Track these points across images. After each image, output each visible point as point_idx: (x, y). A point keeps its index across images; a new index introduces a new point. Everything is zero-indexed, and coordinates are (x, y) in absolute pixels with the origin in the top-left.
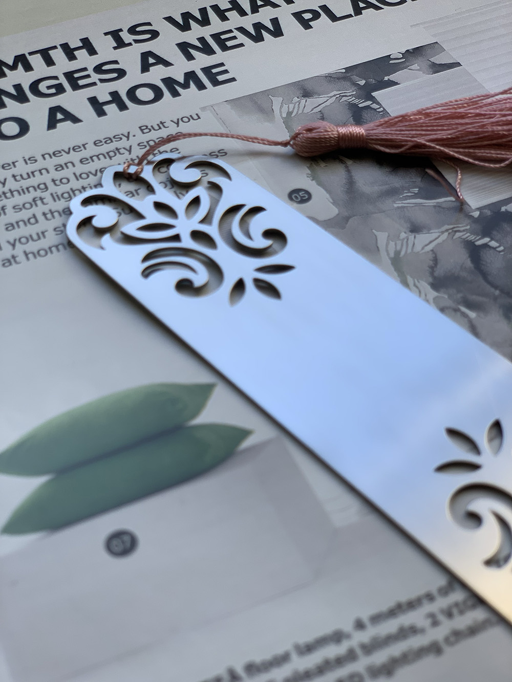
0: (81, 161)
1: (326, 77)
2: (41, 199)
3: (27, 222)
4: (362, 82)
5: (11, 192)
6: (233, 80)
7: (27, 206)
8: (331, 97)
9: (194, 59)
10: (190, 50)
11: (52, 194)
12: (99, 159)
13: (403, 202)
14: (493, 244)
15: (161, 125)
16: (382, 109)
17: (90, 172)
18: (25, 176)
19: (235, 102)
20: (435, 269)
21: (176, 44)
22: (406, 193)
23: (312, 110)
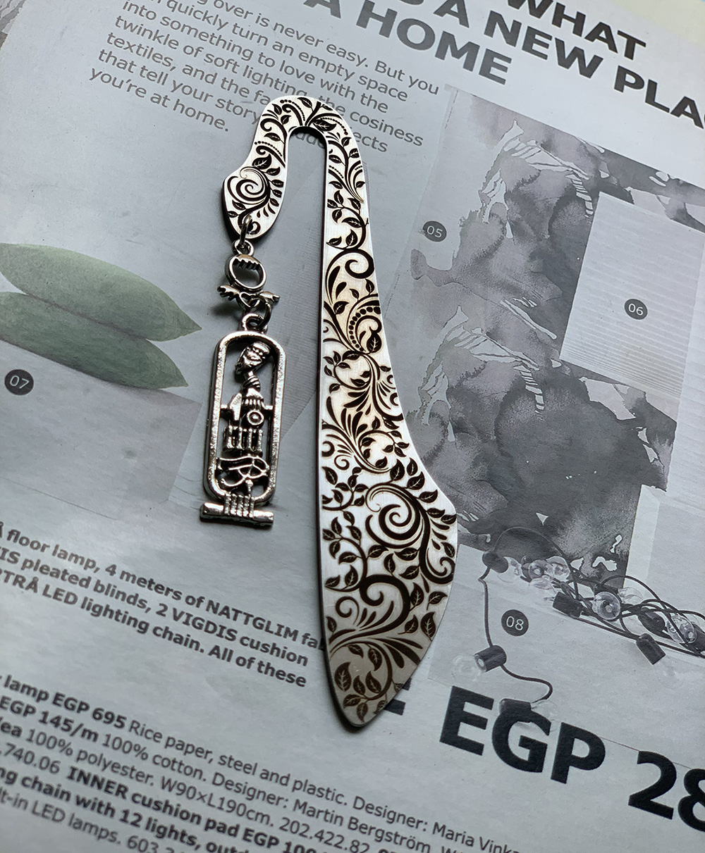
0: (301, 55)
1: (582, 144)
2: (235, 64)
3: (204, 76)
4: (604, 175)
5: (219, 39)
6: (502, 81)
7: (219, 62)
8: (564, 166)
9: (492, 36)
10: (497, 25)
11: (248, 66)
12: (316, 65)
13: (513, 306)
14: (540, 399)
15: (398, 74)
16: (592, 213)
17: (297, 70)
18: (244, 33)
19: (480, 102)
20: (469, 379)
21: (492, 12)
22: (523, 300)
23: (535, 164)
